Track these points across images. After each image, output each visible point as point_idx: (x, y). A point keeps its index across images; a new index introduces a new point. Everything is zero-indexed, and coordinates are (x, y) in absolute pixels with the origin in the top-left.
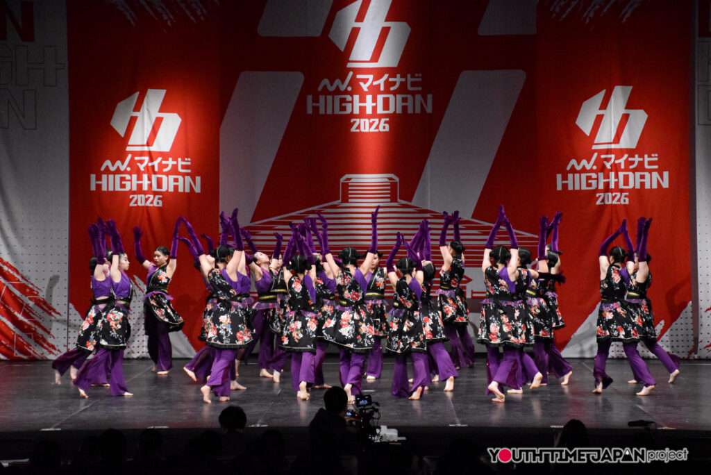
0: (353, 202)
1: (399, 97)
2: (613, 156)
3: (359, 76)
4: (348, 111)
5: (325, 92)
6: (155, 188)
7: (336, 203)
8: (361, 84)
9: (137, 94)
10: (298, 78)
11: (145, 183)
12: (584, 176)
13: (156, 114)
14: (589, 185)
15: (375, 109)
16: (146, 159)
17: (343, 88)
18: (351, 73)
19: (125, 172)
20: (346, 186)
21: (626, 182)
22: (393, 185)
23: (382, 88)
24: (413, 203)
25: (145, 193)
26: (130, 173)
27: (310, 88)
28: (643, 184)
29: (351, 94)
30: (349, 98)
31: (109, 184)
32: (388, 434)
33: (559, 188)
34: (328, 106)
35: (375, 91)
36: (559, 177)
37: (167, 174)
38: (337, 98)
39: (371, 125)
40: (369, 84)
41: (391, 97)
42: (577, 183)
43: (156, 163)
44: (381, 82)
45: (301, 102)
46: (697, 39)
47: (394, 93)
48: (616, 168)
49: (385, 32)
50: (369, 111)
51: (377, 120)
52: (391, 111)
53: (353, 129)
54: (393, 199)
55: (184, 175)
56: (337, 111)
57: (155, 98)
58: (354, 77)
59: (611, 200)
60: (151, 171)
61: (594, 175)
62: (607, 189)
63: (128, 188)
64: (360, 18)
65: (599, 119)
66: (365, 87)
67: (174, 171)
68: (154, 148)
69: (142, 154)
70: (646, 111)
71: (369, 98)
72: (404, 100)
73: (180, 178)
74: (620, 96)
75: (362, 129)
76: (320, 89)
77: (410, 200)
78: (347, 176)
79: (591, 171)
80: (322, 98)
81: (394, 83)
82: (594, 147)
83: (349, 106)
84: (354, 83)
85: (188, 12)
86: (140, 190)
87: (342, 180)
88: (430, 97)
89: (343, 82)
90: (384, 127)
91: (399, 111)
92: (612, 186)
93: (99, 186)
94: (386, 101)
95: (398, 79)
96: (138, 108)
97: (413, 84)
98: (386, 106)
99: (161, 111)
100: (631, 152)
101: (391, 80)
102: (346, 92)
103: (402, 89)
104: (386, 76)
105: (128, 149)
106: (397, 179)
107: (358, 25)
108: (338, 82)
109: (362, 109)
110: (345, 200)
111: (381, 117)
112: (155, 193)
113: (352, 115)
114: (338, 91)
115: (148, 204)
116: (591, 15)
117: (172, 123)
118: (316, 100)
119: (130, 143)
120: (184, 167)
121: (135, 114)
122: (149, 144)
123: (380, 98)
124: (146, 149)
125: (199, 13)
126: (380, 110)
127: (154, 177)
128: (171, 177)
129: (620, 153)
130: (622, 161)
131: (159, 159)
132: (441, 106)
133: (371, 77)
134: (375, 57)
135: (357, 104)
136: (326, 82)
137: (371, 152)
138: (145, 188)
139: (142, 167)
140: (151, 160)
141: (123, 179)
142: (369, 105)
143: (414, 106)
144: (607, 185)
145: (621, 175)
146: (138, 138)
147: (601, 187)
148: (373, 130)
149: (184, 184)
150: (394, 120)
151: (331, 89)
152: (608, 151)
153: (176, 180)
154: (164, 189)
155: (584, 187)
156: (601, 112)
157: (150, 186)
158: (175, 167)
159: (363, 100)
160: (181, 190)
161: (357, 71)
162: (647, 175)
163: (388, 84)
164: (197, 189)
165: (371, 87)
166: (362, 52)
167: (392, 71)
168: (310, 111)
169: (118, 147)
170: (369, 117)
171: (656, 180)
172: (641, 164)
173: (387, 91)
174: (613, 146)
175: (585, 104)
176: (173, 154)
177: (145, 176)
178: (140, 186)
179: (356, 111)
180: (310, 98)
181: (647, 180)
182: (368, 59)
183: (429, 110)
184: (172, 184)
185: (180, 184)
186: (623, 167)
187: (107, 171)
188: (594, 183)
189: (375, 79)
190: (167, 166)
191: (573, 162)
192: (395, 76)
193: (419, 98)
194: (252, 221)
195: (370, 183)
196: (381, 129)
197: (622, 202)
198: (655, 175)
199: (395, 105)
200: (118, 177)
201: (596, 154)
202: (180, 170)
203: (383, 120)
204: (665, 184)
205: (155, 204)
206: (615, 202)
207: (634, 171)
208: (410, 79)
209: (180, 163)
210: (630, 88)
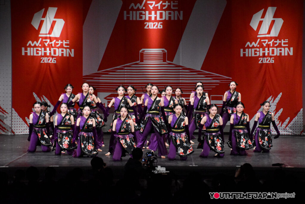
0: (146, 62)
1: (167, 12)
2: (267, 40)
3: (148, 2)
4: (143, 19)
5: (133, 9)
6: (52, 54)
7: (137, 62)
8: (150, 6)
9: (43, 10)
10: (120, 3)
11: (48, 52)
12: (253, 50)
13: (53, 19)
14: (256, 54)
15: (156, 18)
16: (48, 40)
17: (141, 8)
18: (144, 1)
19: (39, 47)
20: (142, 54)
21: (273, 53)
22: (164, 54)
23: (159, 8)
24: (174, 62)
25: (48, 57)
26: (41, 47)
27: (125, 7)
28: (281, 53)
29: (145, 10)
30: (144, 12)
31: (31, 52)
32: (161, 169)
33: (242, 55)
34: (134, 16)
35: (156, 9)
36: (242, 50)
37: (58, 48)
38: (138, 12)
39: (154, 25)
40: (153, 6)
41: (164, 12)
42: (250, 53)
43: (53, 43)
44: (159, 5)
45: (121, 14)
47: (165, 10)
48: (268, 46)
50: (153, 19)
51: (157, 23)
52: (164, 19)
53: (146, 27)
54: (164, 61)
55: (66, 48)
56: (138, 19)
57: (52, 12)
59: (265, 61)
60: (50, 46)
61: (258, 49)
62: (264, 56)
63: (40, 54)
65: (261, 22)
66: (151, 7)
67: (62, 46)
68: (52, 35)
69: (46, 38)
70: (283, 19)
71: (153, 12)
72: (170, 14)
73: (64, 50)
74: (270, 12)
75: (150, 28)
76: (130, 8)
77: (172, 61)
78: (143, 50)
79: (257, 47)
80: (131, 12)
81: (165, 6)
82: (258, 36)
83: (144, 16)
84: (146, 5)
86: (45, 55)
87: (140, 51)
88: (182, 12)
89: (141, 5)
90: (160, 26)
91: (167, 19)
92: (266, 54)
93: (26, 53)
94: (161, 15)
95: (167, 4)
96: (44, 16)
97: (174, 6)
98: (161, 17)
99: (55, 18)
100: (276, 38)
101: (163, 4)
102: (142, 10)
103: (169, 8)
104: (161, 2)
105: (40, 36)
106: (166, 51)
108: (138, 5)
109: (150, 18)
110: (142, 61)
111: (158, 21)
112: (53, 57)
113: (145, 21)
114: (138, 9)
115: (49, 62)
117: (60, 24)
118: (128, 13)
119: (40, 33)
120: (66, 44)
121: (43, 19)
122: (49, 34)
123: (158, 12)
124: (48, 36)
126: (158, 19)
127: (52, 49)
128: (60, 49)
129: (270, 39)
130: (271, 43)
131: (55, 41)
133: (154, 2)
135: (147, 15)
136: (133, 4)
137: (154, 38)
138: (48, 54)
139: (46, 44)
140: (51, 41)
141: (37, 50)
142: (153, 16)
143: (175, 16)
144: (264, 54)
145: (271, 49)
146: (44, 31)
147: (261, 55)
148: (155, 28)
149: (66, 53)
150: (164, 23)
151: (135, 8)
152: (265, 38)
153: (62, 51)
154: (57, 55)
155: (253, 55)
156: (262, 20)
157: (50, 53)
158: (62, 44)
159: (150, 13)
160: (65, 55)
162: (283, 49)
163: (162, 6)
164: (72, 55)
168: (125, 18)
169: (35, 34)
170: (153, 21)
171: (287, 52)
172: (280, 44)
173: (162, 9)
174: (267, 36)
175: (254, 16)
176: (61, 38)
177: (48, 49)
178: (45, 53)
179: (147, 19)
180: (125, 12)
181: (283, 52)
183: (181, 18)
184: (60, 52)
185: (64, 52)
186: (271, 45)
187: (30, 46)
188: (258, 53)
189: (156, 4)
190: (58, 44)
191: (248, 43)
192: (165, 2)
193: (176, 12)
194: (98, 70)
195: (153, 52)
196: (159, 27)
197: (271, 62)
198: (287, 49)
199: (166, 16)
200: (35, 49)
201: (259, 40)
202: (64, 46)
203: (160, 23)
204: (291, 54)
205: (53, 62)
206: (267, 62)
207: (277, 47)
208: (172, 4)
209: (64, 42)
210: (275, 8)
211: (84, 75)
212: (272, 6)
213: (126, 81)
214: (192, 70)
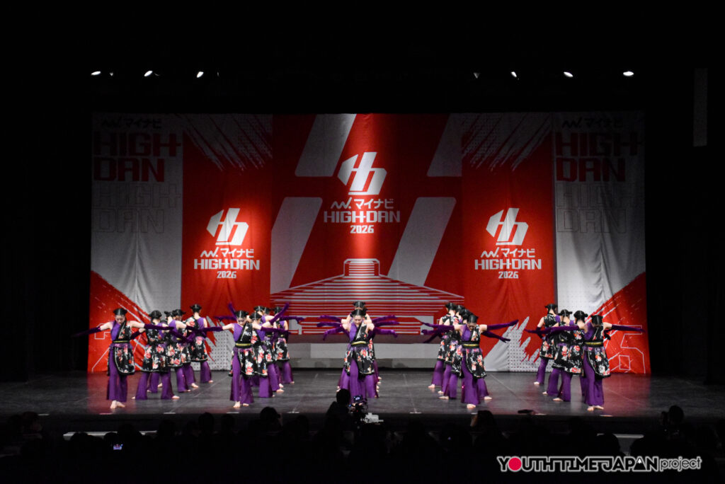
0: (351, 276)
1: (380, 212)
2: (508, 250)
3: (355, 200)
4: (349, 221)
5: (335, 209)
6: (232, 267)
7: (341, 276)
8: (357, 204)
9: (222, 211)
10: (318, 201)
11: (226, 264)
12: (491, 261)
13: (233, 223)
14: (494, 266)
15: (365, 219)
16: (227, 250)
17: (346, 207)
18: (351, 198)
19: (215, 258)
20: (347, 266)
21: (516, 265)
22: (376, 266)
23: (370, 207)
24: (388, 276)
25: (226, 270)
26: (218, 258)
27: (326, 207)
28: (526, 267)
29: (351, 210)
30: (349, 213)
31: (205, 265)
32: (372, 418)
33: (476, 268)
34: (337, 218)
35: (365, 209)
36: (476, 261)
37: (240, 259)
38: (342, 213)
39: (363, 229)
40: (361, 204)
41: (375, 213)
42: (487, 265)
43: (233, 252)
44: (369, 204)
45: (320, 216)
46: (556, 181)
47: (377, 210)
48: (510, 257)
49: (371, 174)
50: (362, 221)
51: (366, 226)
52: (375, 221)
53: (352, 232)
54: (376, 274)
55: (249, 259)
56: (342, 221)
57: (233, 213)
58: (352, 201)
59: (508, 275)
60: (230, 257)
61: (497, 261)
62: (505, 269)
63: (216, 268)
64: (357, 166)
65: (500, 227)
66: (359, 206)
67: (244, 257)
68: (232, 243)
69: (224, 247)
70: (528, 223)
71: (362, 213)
72: (383, 214)
73: (247, 261)
74: (512, 213)
75: (358, 232)
76: (332, 207)
77: (386, 274)
78: (348, 260)
79: (496, 258)
80: (333, 213)
81: (377, 204)
82: (497, 244)
83: (349, 218)
84: (353, 204)
85: (253, 163)
86: (223, 269)
87: (345, 262)
88: (398, 213)
89: (346, 203)
90: (370, 230)
91: (380, 221)
92: (508, 267)
93: (199, 266)
94: (372, 216)
95: (379, 202)
96: (223, 219)
97: (388, 205)
98: (372, 218)
99: (237, 221)
100: (519, 248)
101: (375, 202)
102: (348, 210)
103: (382, 208)
104: (372, 200)
105: (217, 244)
106: (378, 262)
107: (355, 170)
108: (343, 203)
109: (358, 220)
110: (347, 274)
111: (369, 224)
112: (232, 270)
113: (351, 223)
114: (343, 209)
115: (228, 277)
116: (494, 166)
117: (243, 228)
118: (329, 214)
119: (218, 240)
120: (250, 254)
121: (221, 223)
122: (228, 241)
123: (368, 213)
124: (227, 244)
125: (260, 163)
126: (368, 220)
127: (232, 261)
128: (242, 261)
129: (512, 248)
130: (514, 252)
131: (235, 250)
132: (405, 219)
133: (363, 201)
134: (366, 189)
135: (354, 217)
136: (335, 203)
137: (362, 246)
138: (226, 267)
139: (225, 255)
140: (230, 250)
141: (213, 262)
142: (361, 217)
143: (389, 218)
144: (505, 267)
145: (513, 261)
146: (222, 238)
147: (502, 268)
148: (364, 232)
149: (249, 265)
150: (377, 226)
151: (339, 207)
152: (506, 247)
153: (245, 262)
154: (237, 268)
155: (491, 268)
156: (501, 223)
157: (229, 266)
158: (244, 255)
159: (358, 214)
160: (247, 268)
161: (354, 197)
162: (529, 261)
163: (373, 205)
164: (258, 268)
165: (363, 206)
166: (358, 186)
167: (375, 197)
168: (326, 221)
169: (210, 242)
170: (362, 224)
171: (533, 264)
172: (525, 254)
173: (372, 209)
174: (508, 244)
175: (492, 218)
176: (243, 247)
177: (226, 260)
178: (223, 266)
179: (354, 221)
180: (326, 213)
181: (528, 265)
182: (361, 189)
183: (398, 220)
184: (242, 264)
185: (247, 265)
186: (514, 256)
187: (204, 257)
188: (497, 265)
189: (365, 202)
190: (239, 254)
191: (485, 253)
192: (377, 200)
193: (392, 213)
194: (291, 286)
195: (362, 264)
196: (369, 232)
197: (514, 277)
198: (533, 261)
199: (378, 217)
200: (210, 261)
201: (498, 248)
202: (247, 256)
203: (370, 226)
204: (539, 267)
205: (232, 277)
206: (510, 277)
207: (521, 258)
208: (386, 202)
209: (248, 252)
210: (517, 210)
211: (272, 292)
212: (514, 206)
213: (326, 301)
214: (413, 287)
